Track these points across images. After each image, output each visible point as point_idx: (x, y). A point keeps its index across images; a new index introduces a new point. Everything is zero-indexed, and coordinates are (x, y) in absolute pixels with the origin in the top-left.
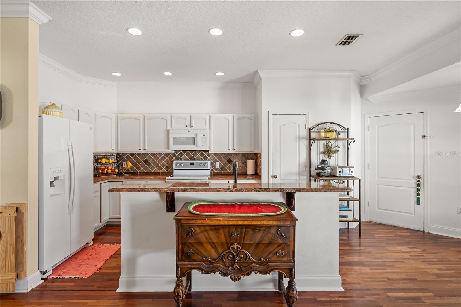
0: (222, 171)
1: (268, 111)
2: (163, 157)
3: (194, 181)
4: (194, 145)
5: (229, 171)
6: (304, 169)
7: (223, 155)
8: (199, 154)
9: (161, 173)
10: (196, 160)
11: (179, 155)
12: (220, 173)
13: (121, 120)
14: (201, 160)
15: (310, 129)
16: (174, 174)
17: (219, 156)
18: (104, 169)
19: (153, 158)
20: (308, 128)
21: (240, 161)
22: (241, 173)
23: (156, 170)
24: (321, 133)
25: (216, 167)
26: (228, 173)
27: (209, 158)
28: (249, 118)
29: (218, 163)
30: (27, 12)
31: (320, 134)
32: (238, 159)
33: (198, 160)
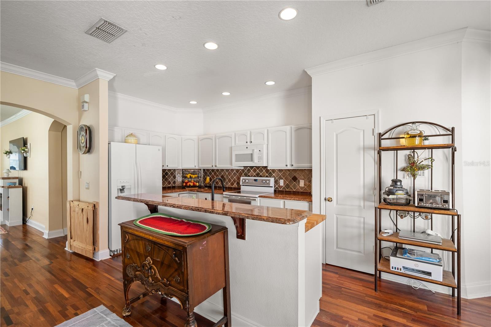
0: (287, 190)
1: (320, 117)
2: (234, 173)
3: (245, 198)
4: (252, 161)
5: (294, 190)
6: (372, 192)
7: (288, 171)
8: (264, 171)
9: (234, 188)
10: (262, 177)
11: (247, 171)
12: (285, 191)
13: (201, 140)
14: (266, 177)
15: (380, 135)
16: (241, 190)
17: (284, 173)
18: (187, 182)
19: (227, 174)
20: (377, 134)
21: (306, 179)
22: (307, 193)
23: (229, 185)
24: (401, 139)
25: (281, 185)
26: (293, 192)
27: (274, 174)
28: (309, 127)
29: (283, 180)
30: (97, 76)
31: (399, 141)
32: (303, 176)
33: (264, 177)
